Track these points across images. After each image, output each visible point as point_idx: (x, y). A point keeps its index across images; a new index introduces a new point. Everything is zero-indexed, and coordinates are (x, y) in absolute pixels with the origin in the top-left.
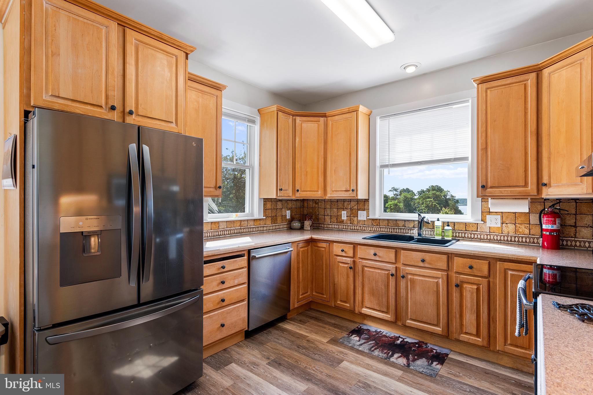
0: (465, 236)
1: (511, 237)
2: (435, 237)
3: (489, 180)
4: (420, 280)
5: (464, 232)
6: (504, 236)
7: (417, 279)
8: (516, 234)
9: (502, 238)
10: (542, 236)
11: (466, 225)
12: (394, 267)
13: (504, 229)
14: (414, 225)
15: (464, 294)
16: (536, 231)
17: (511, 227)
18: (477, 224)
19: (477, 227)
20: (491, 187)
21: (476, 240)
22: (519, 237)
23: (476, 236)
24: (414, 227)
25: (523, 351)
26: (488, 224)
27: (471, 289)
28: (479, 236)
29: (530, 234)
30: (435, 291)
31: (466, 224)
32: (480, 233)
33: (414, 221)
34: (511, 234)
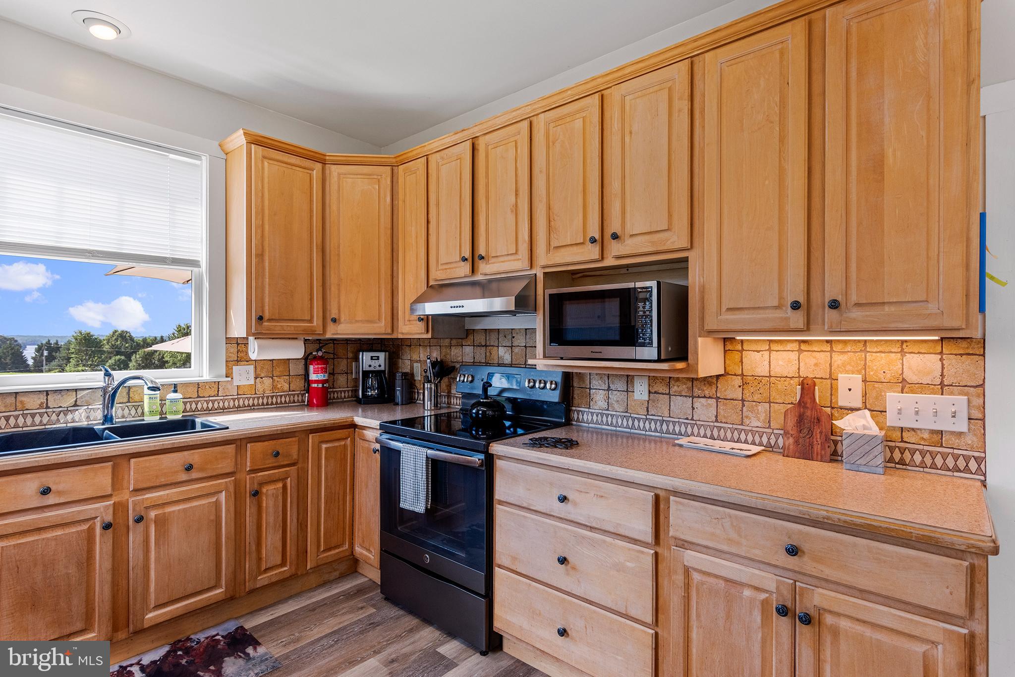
0: (197, 407)
1: (267, 397)
2: (145, 418)
3: (267, 308)
4: (179, 510)
5: (195, 400)
6: (258, 398)
7: (174, 511)
8: (273, 393)
9: (256, 402)
10: (308, 389)
11: (199, 388)
12: (110, 505)
13: (259, 386)
14: (76, 401)
15: (264, 505)
16: (299, 384)
17: (268, 382)
18: (219, 382)
19: (219, 388)
20: (270, 320)
21: (216, 411)
22: (277, 397)
23: (216, 406)
24: (75, 405)
25: (337, 551)
26: (236, 382)
27: (275, 491)
28: (221, 405)
29: (290, 391)
30: (213, 520)
31: (198, 385)
32: (222, 398)
33: (76, 390)
34: (268, 393)
